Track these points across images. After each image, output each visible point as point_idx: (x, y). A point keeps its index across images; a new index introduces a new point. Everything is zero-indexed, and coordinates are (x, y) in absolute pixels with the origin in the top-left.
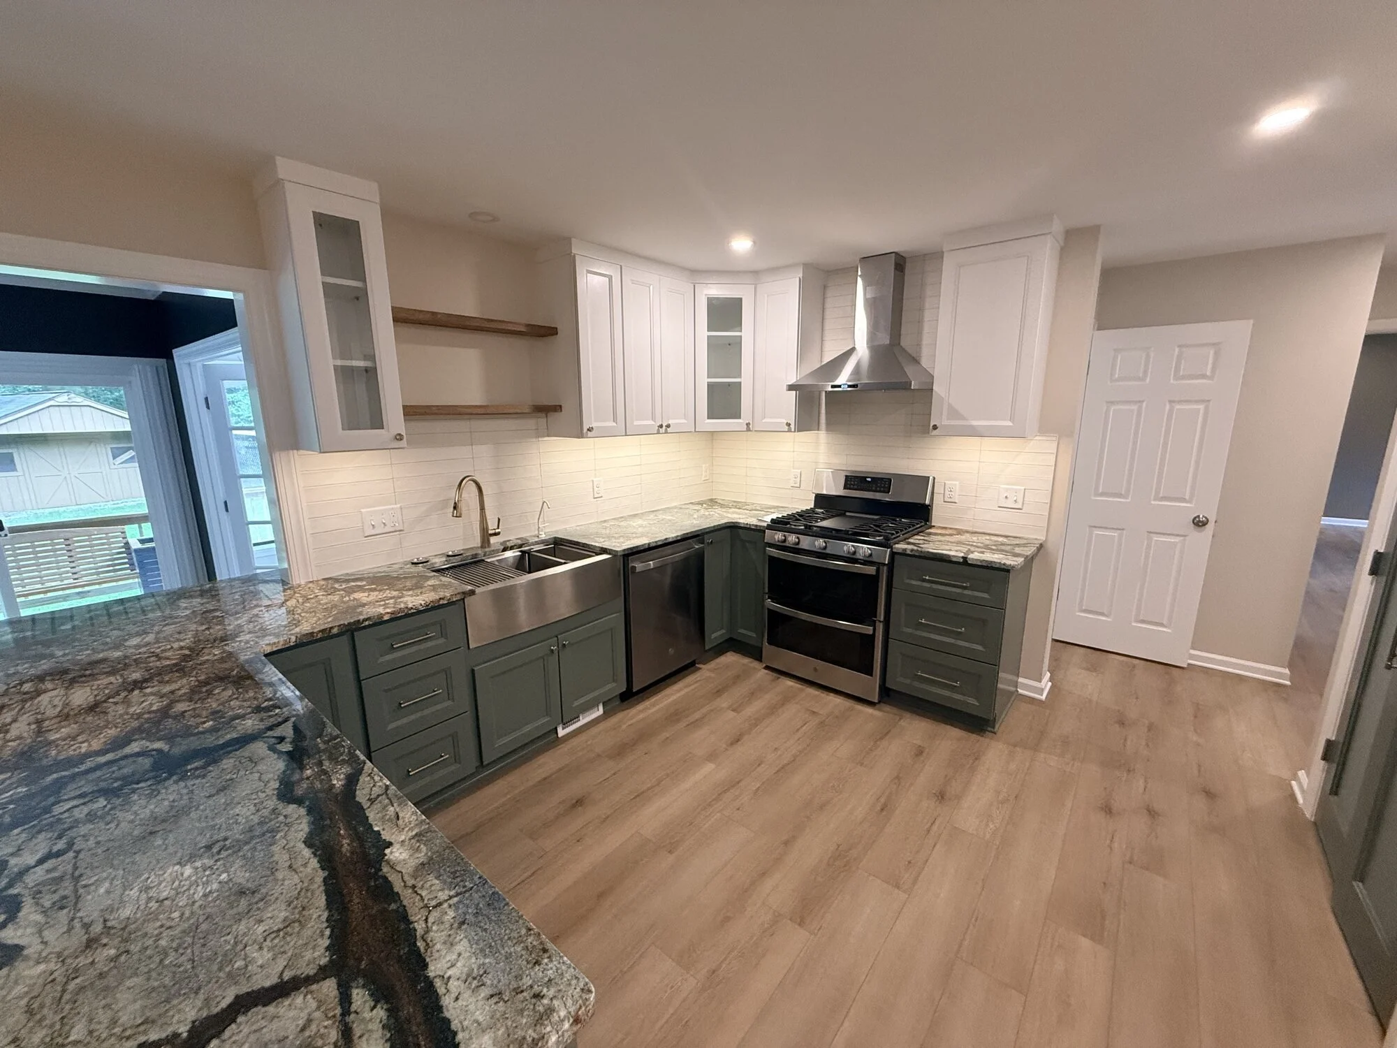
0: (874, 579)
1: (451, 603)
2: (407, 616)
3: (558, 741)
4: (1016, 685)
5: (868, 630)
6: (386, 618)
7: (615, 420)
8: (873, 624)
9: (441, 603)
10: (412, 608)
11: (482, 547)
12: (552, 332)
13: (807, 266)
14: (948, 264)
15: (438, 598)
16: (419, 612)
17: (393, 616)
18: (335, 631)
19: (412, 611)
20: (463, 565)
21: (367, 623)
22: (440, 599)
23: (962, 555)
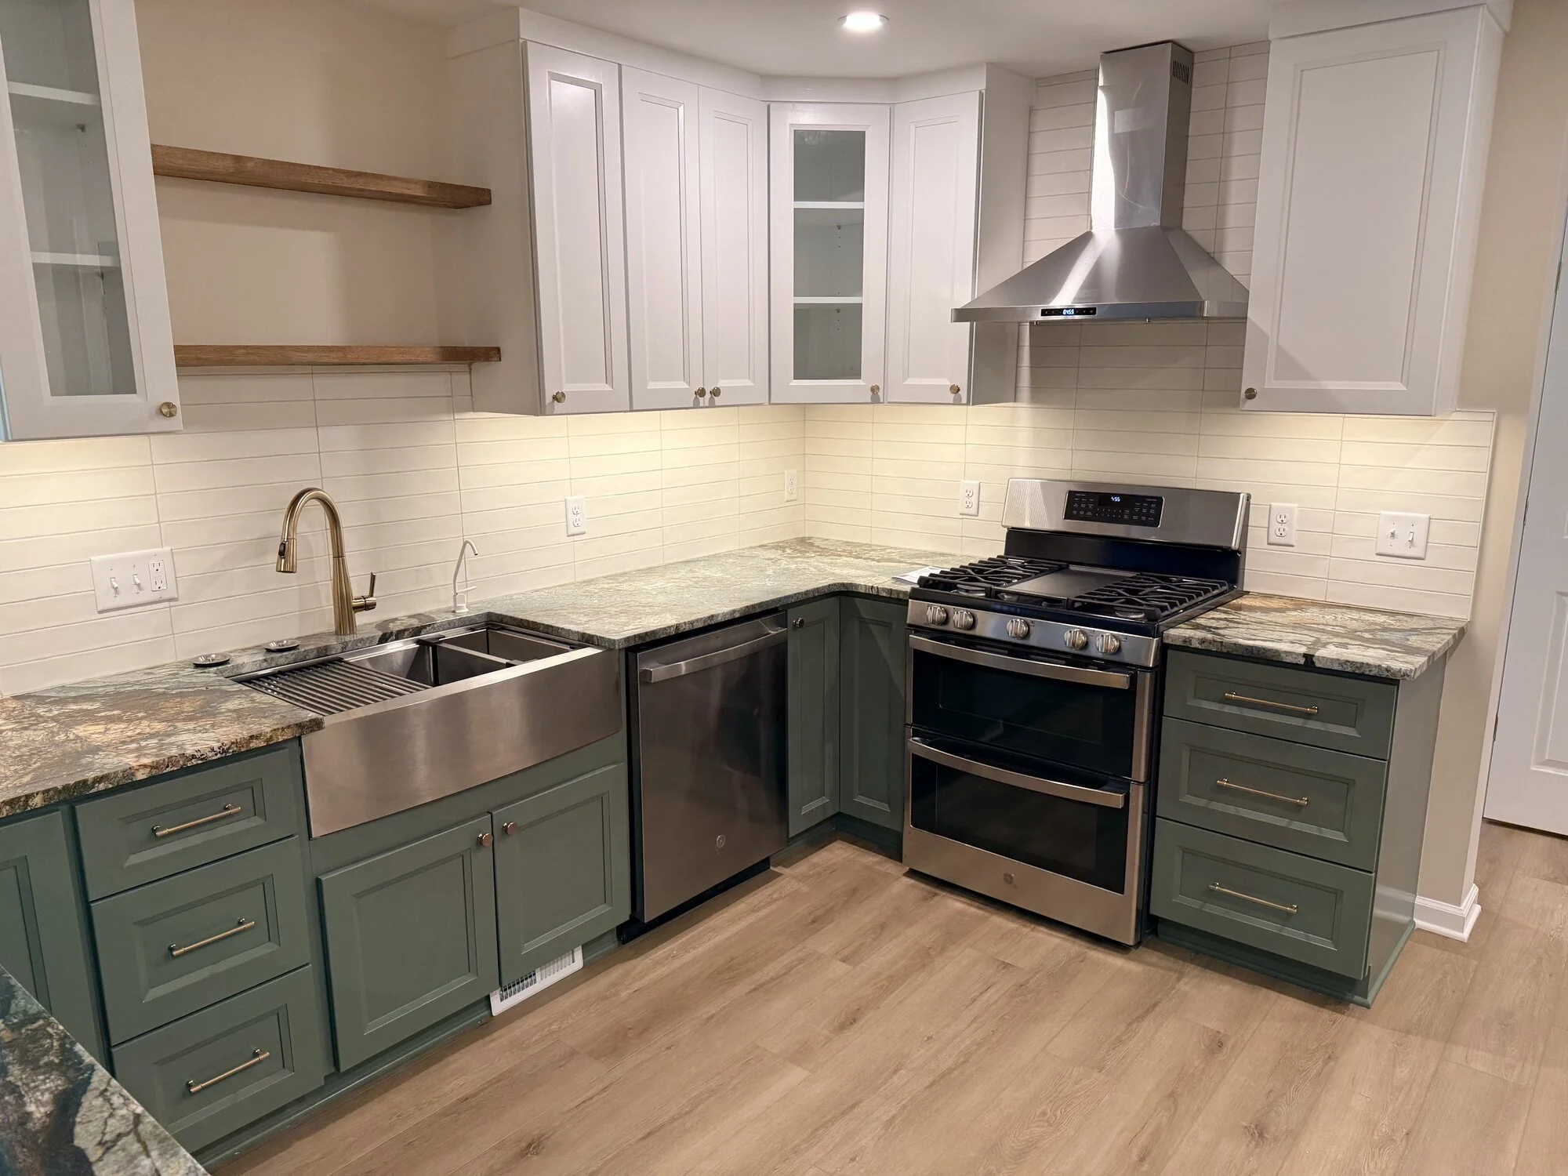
0: (1128, 696)
1: (272, 747)
2: (185, 771)
3: (490, 1024)
4: (1410, 909)
5: (1115, 800)
6: (141, 775)
7: (609, 379)
8: (1124, 788)
9: (253, 745)
10: (193, 757)
11: (337, 633)
12: (479, 198)
13: (996, 71)
14: (1280, 64)
15: (246, 734)
16: (207, 764)
17: (154, 772)
18: (37, 801)
19: (194, 762)
20: (300, 669)
21: (102, 786)
22: (252, 737)
23: (1303, 650)
